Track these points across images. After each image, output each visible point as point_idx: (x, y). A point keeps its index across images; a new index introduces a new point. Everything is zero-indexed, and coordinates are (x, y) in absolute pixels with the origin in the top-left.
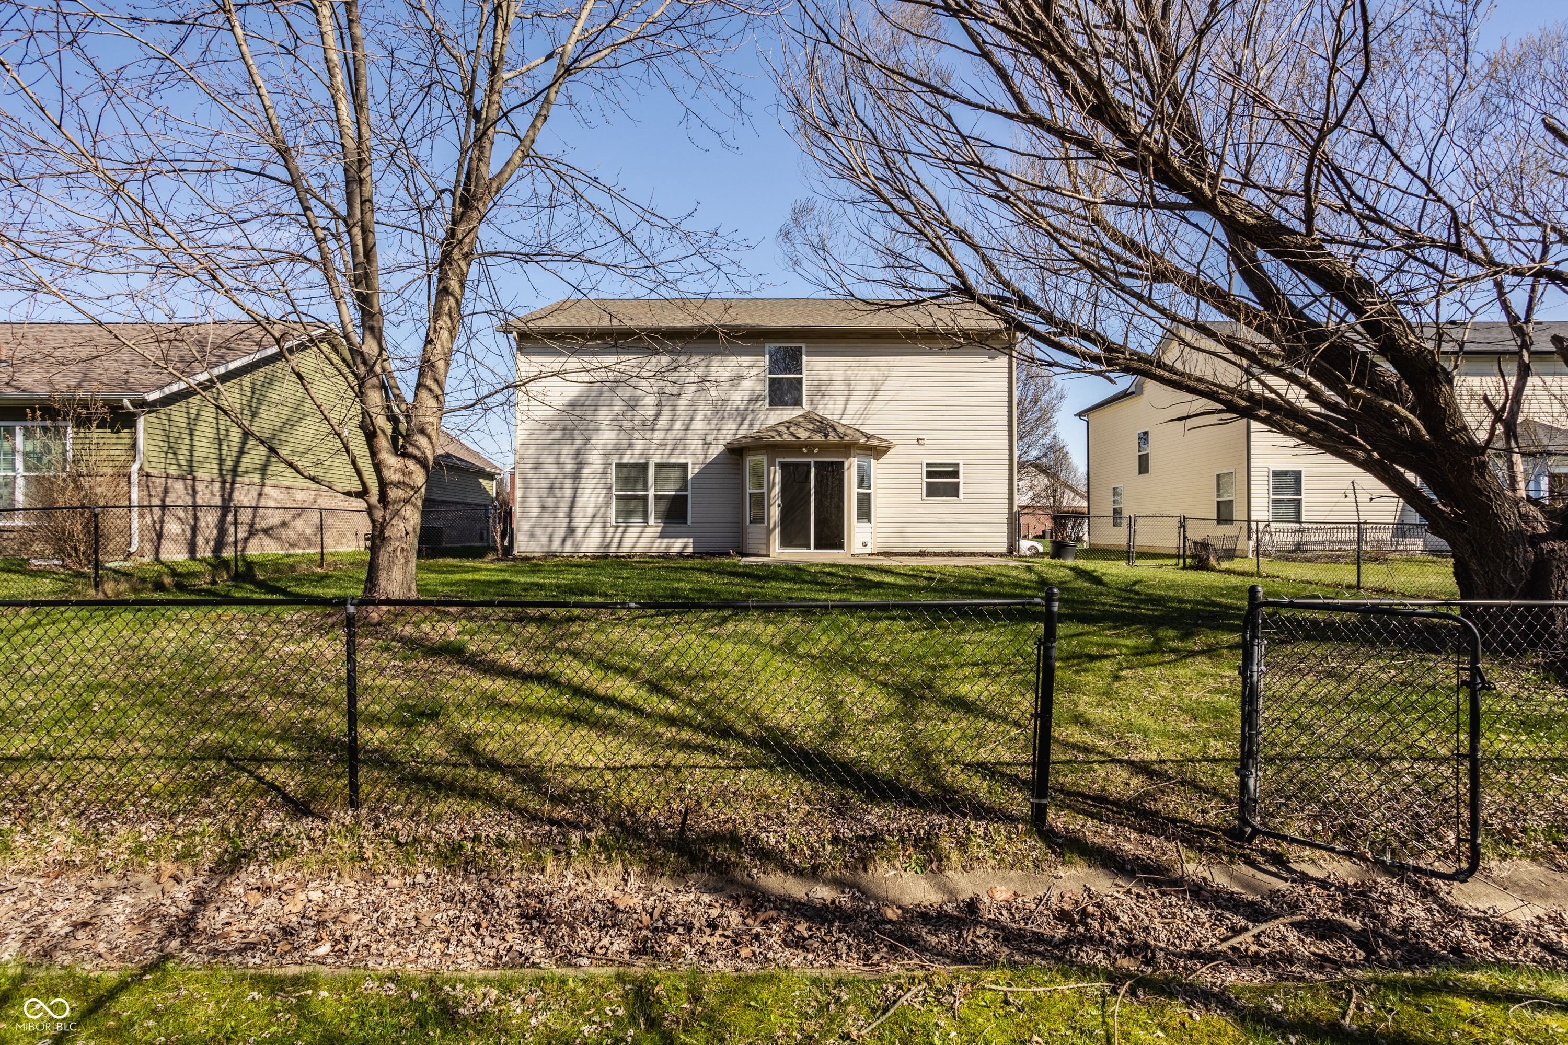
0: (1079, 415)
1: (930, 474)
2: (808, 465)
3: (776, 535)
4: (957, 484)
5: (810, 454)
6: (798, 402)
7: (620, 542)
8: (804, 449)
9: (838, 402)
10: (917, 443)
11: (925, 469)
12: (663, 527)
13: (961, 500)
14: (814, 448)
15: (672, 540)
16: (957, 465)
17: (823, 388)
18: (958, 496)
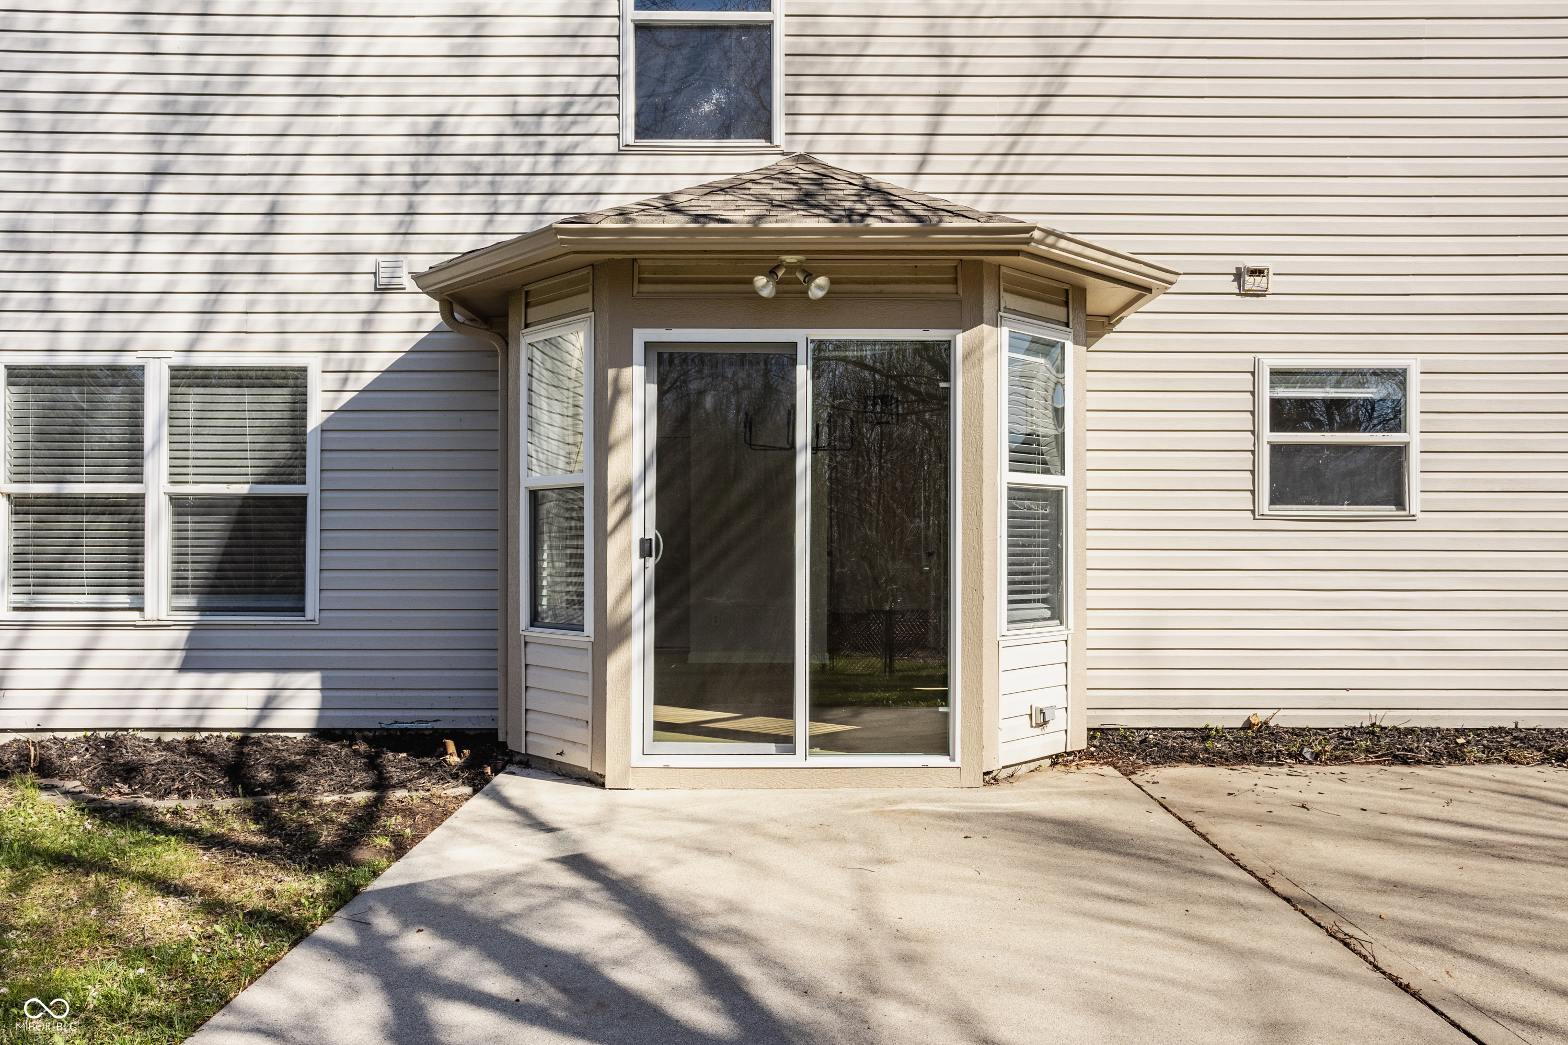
1: (1285, 413)
3: (632, 676)
4: (1399, 453)
5: (786, 307)
8: (761, 281)
9: (900, 124)
10: (1234, 287)
11: (1266, 394)
12: (197, 627)
13: (1411, 518)
14: (810, 276)
15: (217, 679)
16: (1399, 377)
17: (836, 65)
18: (1399, 501)
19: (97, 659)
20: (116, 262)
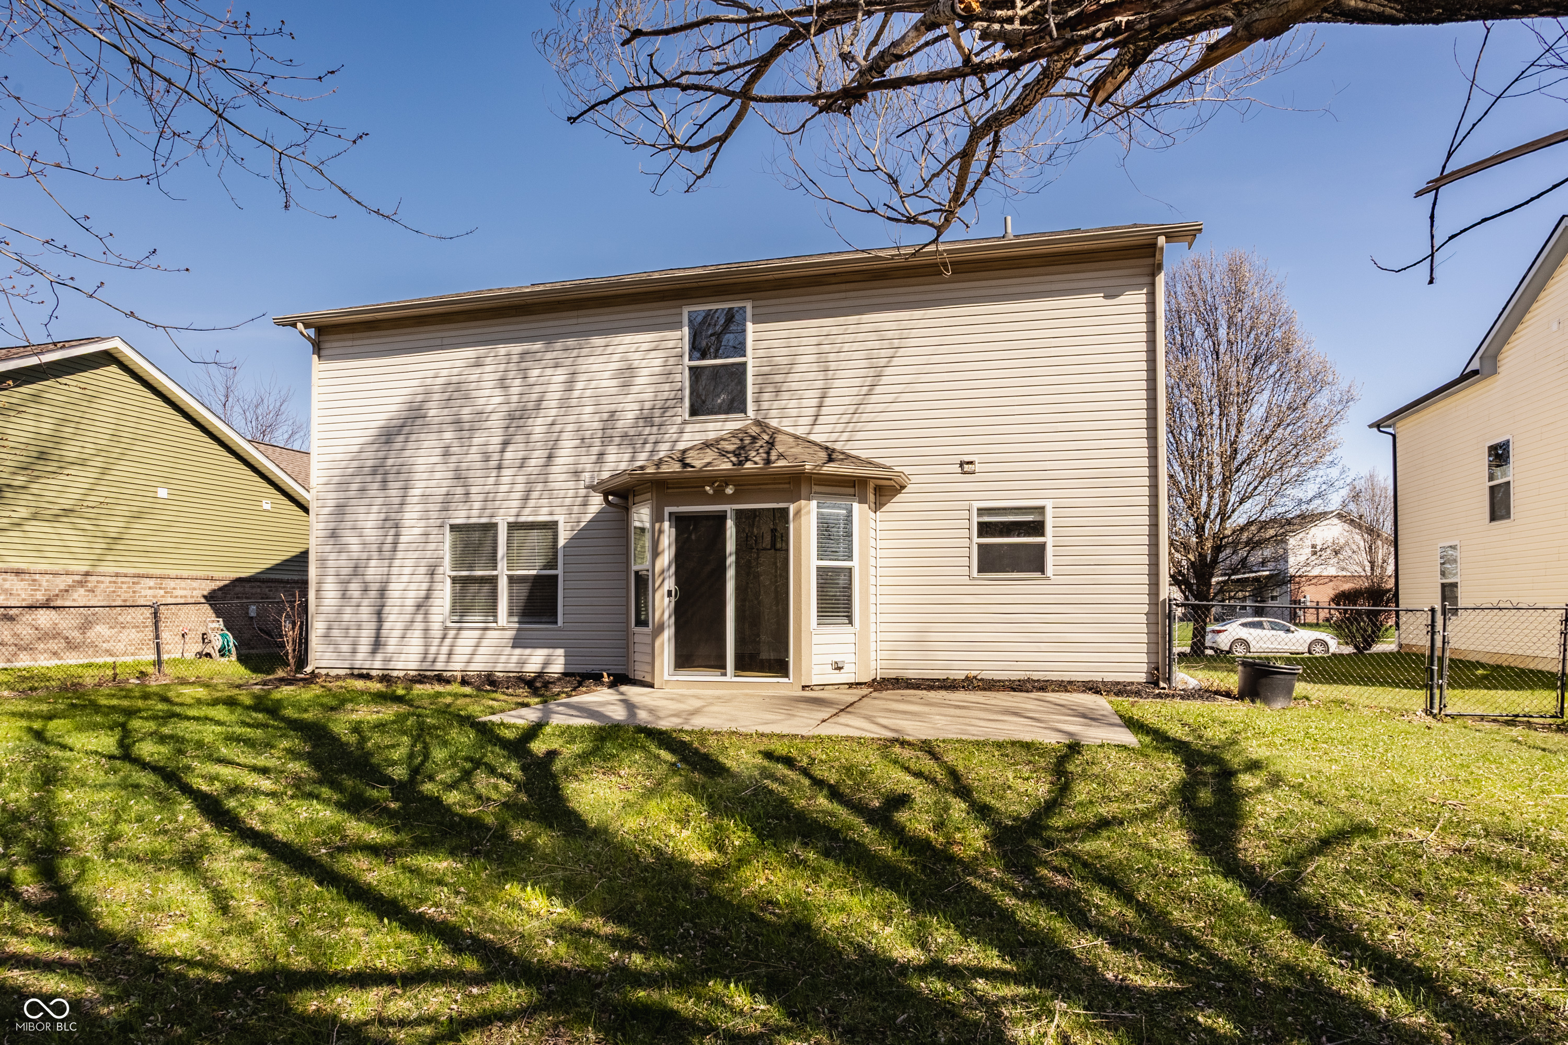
0: (1378, 425)
1: (985, 529)
2: (721, 518)
3: (666, 645)
4: (1042, 547)
5: (719, 497)
6: (737, 405)
7: (450, 654)
8: (708, 488)
9: (805, 403)
10: (959, 470)
11: (975, 520)
12: (519, 630)
13: (1048, 578)
14: (727, 485)
15: (527, 651)
16: (1041, 510)
17: (778, 378)
18: (1042, 570)
19: (485, 642)
20: (491, 480)
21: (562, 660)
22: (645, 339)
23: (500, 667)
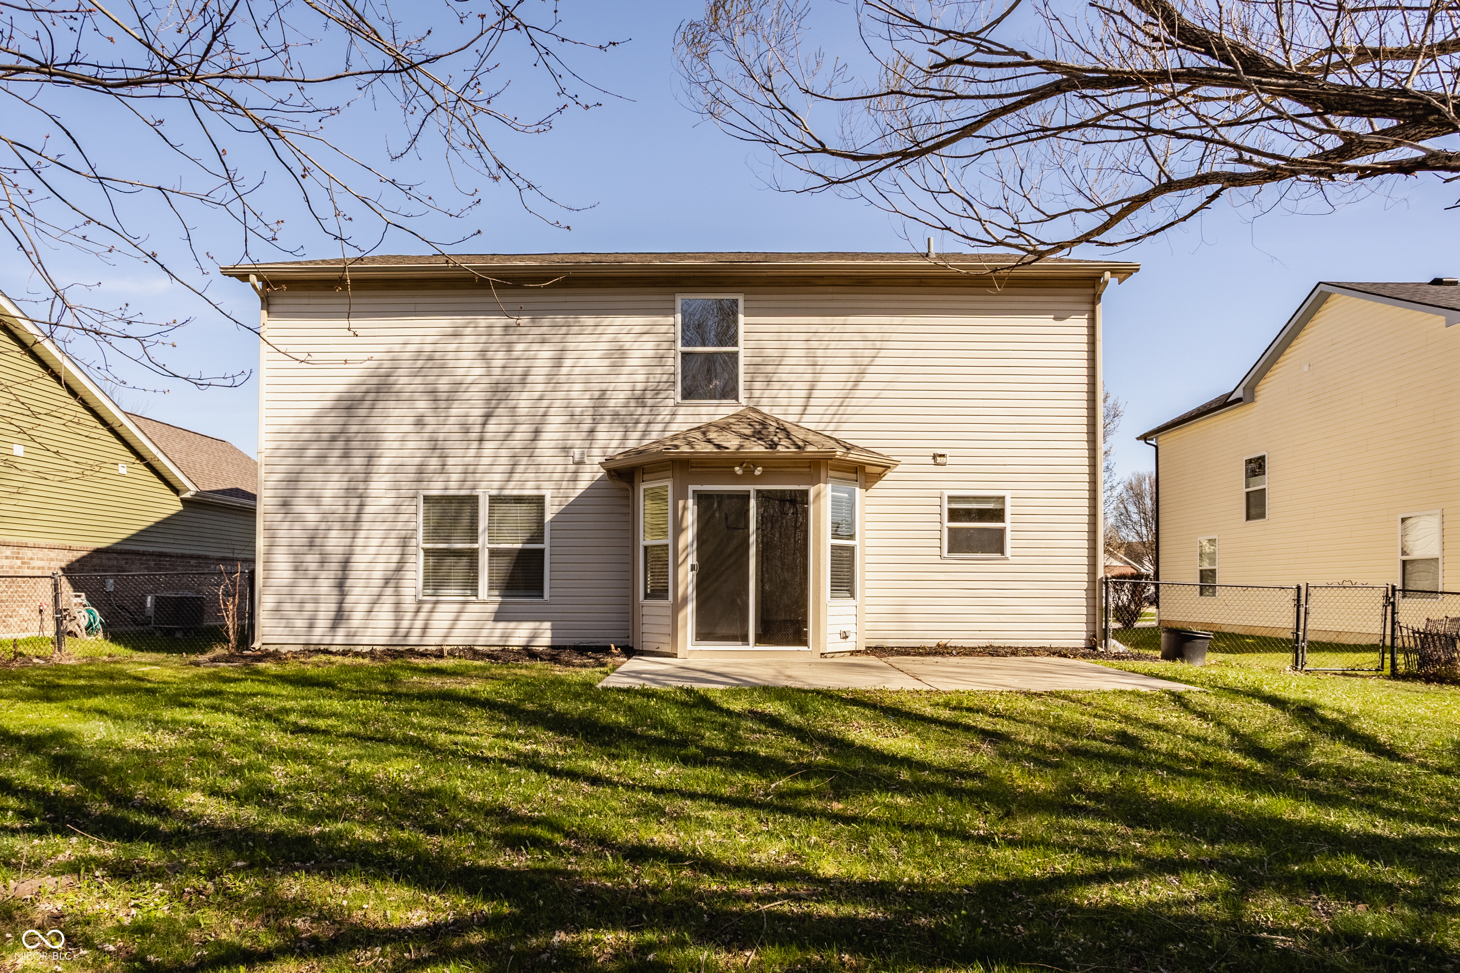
0: (1145, 438)
1: (954, 515)
2: (746, 497)
3: (689, 618)
4: (1002, 531)
6: (729, 392)
7: (425, 628)
8: (737, 468)
9: (795, 393)
10: (932, 462)
11: (946, 506)
12: (501, 603)
13: (1007, 559)
14: (755, 467)
15: (512, 625)
16: (1003, 498)
17: (770, 369)
18: (1002, 552)
19: (465, 616)
20: (472, 452)
21: (549, 633)
22: (638, 322)
23: (481, 641)
